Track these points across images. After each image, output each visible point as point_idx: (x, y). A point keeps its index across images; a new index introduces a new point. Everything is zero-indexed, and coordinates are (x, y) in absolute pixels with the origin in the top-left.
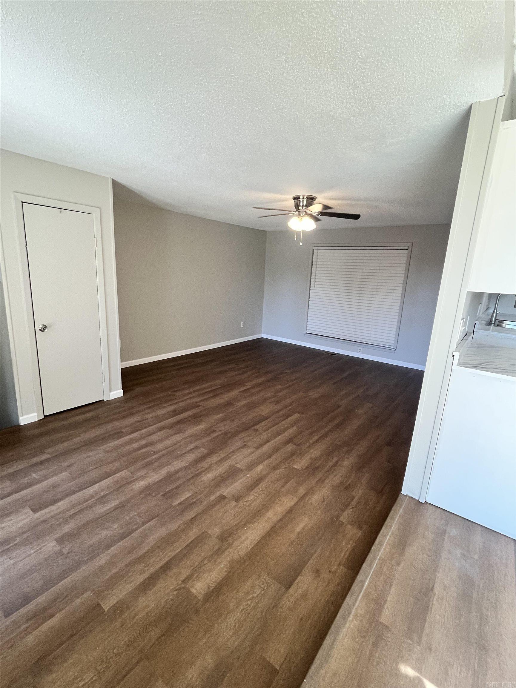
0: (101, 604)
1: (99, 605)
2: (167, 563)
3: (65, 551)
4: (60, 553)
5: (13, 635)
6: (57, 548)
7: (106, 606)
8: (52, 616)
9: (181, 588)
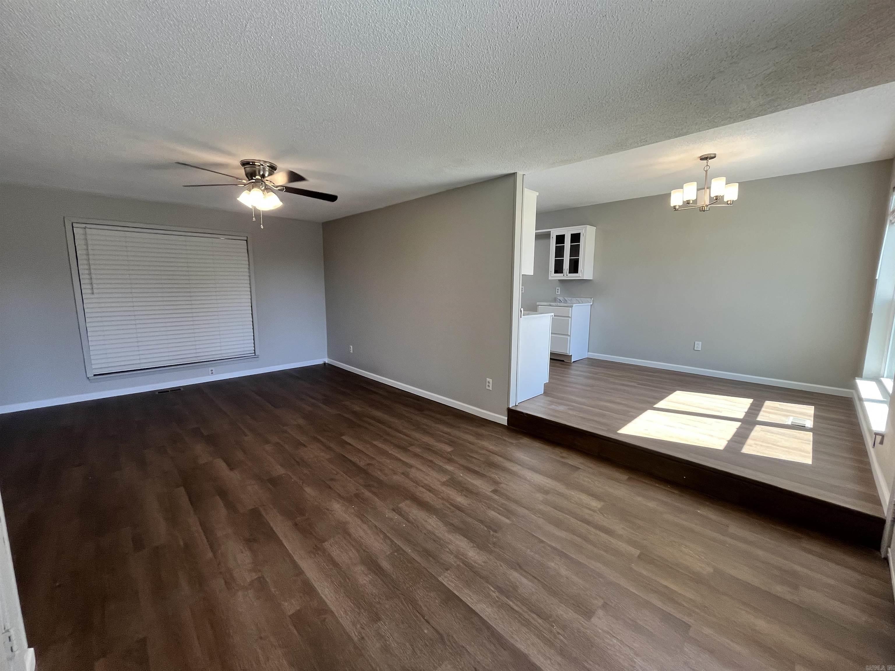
0: (636, 556)
1: (639, 557)
2: (581, 521)
3: (600, 602)
4: (605, 606)
5: (697, 611)
6: (600, 613)
7: (636, 552)
8: (666, 587)
9: (601, 513)
